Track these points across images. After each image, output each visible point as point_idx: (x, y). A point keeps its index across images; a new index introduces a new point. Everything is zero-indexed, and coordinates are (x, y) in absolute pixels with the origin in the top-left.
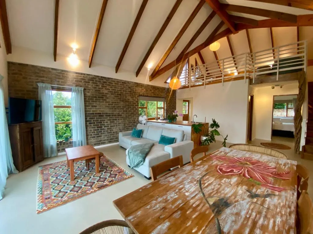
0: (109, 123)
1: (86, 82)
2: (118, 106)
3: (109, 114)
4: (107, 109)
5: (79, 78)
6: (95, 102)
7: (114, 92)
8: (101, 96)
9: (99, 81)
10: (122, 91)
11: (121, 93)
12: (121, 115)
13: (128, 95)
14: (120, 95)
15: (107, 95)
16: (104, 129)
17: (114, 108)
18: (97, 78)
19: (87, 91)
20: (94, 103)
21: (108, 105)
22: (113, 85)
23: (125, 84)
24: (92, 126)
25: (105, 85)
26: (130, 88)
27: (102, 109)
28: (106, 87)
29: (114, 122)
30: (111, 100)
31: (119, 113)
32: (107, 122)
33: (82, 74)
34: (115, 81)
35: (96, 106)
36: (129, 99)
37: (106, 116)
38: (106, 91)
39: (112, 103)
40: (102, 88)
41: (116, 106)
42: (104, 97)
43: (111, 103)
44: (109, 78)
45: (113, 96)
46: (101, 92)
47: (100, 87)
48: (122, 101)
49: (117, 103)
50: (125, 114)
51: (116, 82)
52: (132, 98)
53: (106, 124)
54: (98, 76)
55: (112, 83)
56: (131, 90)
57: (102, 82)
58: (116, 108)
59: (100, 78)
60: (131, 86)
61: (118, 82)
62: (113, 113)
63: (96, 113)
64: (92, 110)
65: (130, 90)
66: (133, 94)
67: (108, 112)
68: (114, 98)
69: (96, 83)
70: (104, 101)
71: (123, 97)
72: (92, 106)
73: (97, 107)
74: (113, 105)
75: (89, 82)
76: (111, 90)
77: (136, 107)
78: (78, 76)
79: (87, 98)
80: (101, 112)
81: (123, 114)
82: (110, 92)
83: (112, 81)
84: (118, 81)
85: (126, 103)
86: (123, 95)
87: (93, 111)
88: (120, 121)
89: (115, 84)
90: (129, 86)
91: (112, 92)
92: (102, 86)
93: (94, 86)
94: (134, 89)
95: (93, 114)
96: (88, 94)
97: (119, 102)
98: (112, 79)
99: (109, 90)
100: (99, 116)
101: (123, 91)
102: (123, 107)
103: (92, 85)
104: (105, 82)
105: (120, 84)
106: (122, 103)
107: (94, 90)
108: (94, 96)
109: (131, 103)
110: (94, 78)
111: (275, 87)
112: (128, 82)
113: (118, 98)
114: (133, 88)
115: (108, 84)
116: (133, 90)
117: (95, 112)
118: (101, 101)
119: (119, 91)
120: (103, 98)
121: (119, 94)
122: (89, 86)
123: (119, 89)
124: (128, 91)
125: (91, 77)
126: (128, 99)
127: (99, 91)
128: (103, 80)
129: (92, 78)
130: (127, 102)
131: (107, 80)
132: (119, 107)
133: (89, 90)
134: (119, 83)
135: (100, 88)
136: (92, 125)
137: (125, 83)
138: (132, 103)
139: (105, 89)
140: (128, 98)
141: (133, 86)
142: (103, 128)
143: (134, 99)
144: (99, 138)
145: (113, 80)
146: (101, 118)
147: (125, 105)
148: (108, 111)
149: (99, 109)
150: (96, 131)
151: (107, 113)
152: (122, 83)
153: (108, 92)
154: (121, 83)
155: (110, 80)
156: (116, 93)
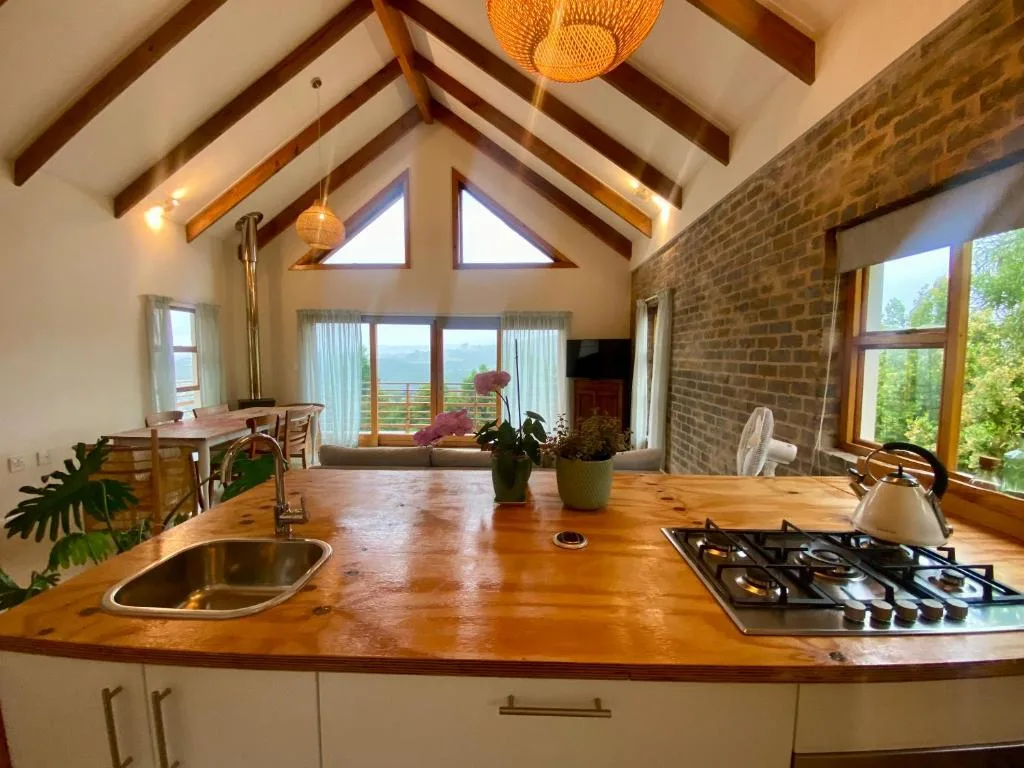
0: (702, 419)
1: (678, 265)
2: (727, 339)
3: (704, 377)
4: (702, 357)
6: (685, 329)
7: (723, 269)
9: (695, 245)
11: (742, 261)
14: (738, 275)
16: (692, 441)
18: (693, 233)
19: (677, 294)
20: (684, 333)
21: (704, 339)
22: (720, 238)
24: (677, 418)
25: (705, 252)
26: (778, 204)
27: (694, 356)
28: (706, 257)
30: (714, 315)
32: (698, 416)
33: (673, 242)
35: (685, 346)
39: (714, 324)
40: (699, 270)
44: (713, 212)
46: (696, 286)
47: (696, 266)
49: (724, 326)
50: (747, 387)
52: (784, 270)
53: (697, 420)
54: (694, 225)
55: (720, 228)
56: (785, 213)
59: (697, 227)
62: (711, 378)
63: (684, 374)
64: (679, 360)
65: (775, 222)
67: (704, 371)
69: (691, 256)
70: (699, 323)
72: (681, 347)
76: (715, 267)
77: (805, 335)
79: (676, 319)
80: (692, 370)
83: (720, 216)
84: (737, 196)
87: (681, 364)
89: (728, 222)
92: (699, 261)
93: (686, 271)
95: (680, 374)
98: (720, 204)
99: (712, 264)
100: (688, 383)
101: (750, 244)
107: (686, 287)
108: (685, 306)
109: (773, 314)
110: (687, 240)
113: (729, 295)
116: (796, 207)
117: (682, 369)
118: (695, 322)
120: (697, 308)
121: (734, 270)
125: (684, 238)
126: (765, 289)
128: (701, 230)
129: (685, 243)
131: (709, 224)
132: (729, 344)
135: (694, 272)
136: (677, 412)
137: (759, 189)
138: (780, 308)
143: (797, 273)
145: (723, 205)
146: (690, 394)
148: (704, 366)
149: (688, 355)
150: (680, 440)
151: (701, 377)
155: (716, 215)
156: (727, 273)
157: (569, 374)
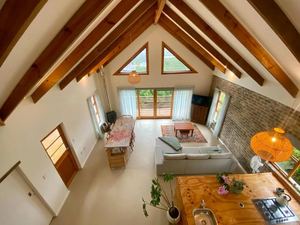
1: (234, 91)
2: (248, 124)
3: (238, 126)
4: (238, 121)
5: (232, 87)
6: (234, 110)
7: (251, 108)
8: (238, 107)
9: (243, 93)
10: (260, 112)
11: (258, 113)
12: (246, 136)
13: (266, 120)
14: (256, 114)
15: (243, 108)
17: (244, 124)
18: (243, 89)
19: (233, 99)
21: (240, 118)
22: (253, 100)
23: (269, 104)
24: (226, 127)
25: (246, 98)
26: (274, 111)
28: (246, 100)
29: (238, 137)
30: (245, 116)
31: (246, 133)
32: (233, 132)
33: (234, 84)
34: (256, 96)
35: (232, 114)
36: (265, 126)
37: (235, 126)
38: (244, 104)
40: (242, 100)
41: (246, 124)
42: (241, 109)
43: (243, 118)
44: (252, 92)
45: (247, 111)
46: (240, 103)
47: (242, 98)
48: (255, 122)
49: (248, 121)
51: (257, 98)
54: (243, 88)
55: (253, 98)
56: (275, 115)
57: (245, 94)
58: (245, 125)
59: (245, 89)
60: (277, 110)
61: (261, 98)
62: (241, 128)
63: (230, 119)
64: (229, 115)
65: (271, 114)
66: (274, 122)
68: (248, 114)
69: (240, 94)
70: (239, 113)
71: (258, 119)
72: (231, 112)
73: (233, 115)
74: (244, 121)
75: (236, 92)
76: (249, 105)
78: (231, 85)
79: (231, 104)
80: (234, 121)
81: (248, 137)
82: (247, 106)
83: (254, 95)
84: (261, 96)
85: (258, 128)
86: (259, 116)
87: (230, 116)
88: (244, 141)
89: (256, 99)
90: (273, 108)
91: (249, 107)
92: (243, 98)
93: (237, 96)
94: (281, 117)
96: (232, 102)
97: (251, 121)
98: (255, 92)
99: (247, 104)
100: (231, 123)
101: (262, 111)
102: (252, 129)
103: (237, 95)
104: (247, 95)
105: (262, 102)
106: (254, 125)
107: (236, 100)
108: (235, 105)
110: (240, 89)
112: (275, 102)
113: (251, 116)
114: (279, 114)
115: (249, 97)
116: (278, 117)
118: (237, 111)
119: (257, 109)
120: (239, 109)
121: (255, 112)
122: (235, 95)
123: (257, 107)
124: (268, 115)
125: (238, 87)
126: (263, 125)
127: (240, 101)
128: (246, 91)
129: (238, 89)
130: (260, 128)
131: (249, 93)
132: (248, 126)
133: (234, 98)
134: (261, 100)
135: (240, 99)
137: (269, 102)
139: (244, 102)
140: (264, 123)
141: (281, 111)
142: (230, 134)
145: (256, 94)
146: (232, 126)
147: (256, 129)
148: (238, 124)
149: (233, 117)
150: (226, 132)
151: (237, 125)
152: (266, 100)
153: (245, 105)
154: (264, 101)
155: (253, 93)
156: (252, 111)
157: (192, 103)
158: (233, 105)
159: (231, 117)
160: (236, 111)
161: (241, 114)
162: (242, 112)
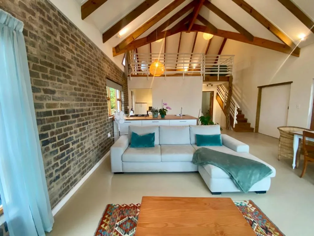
0: (79, 133)
2: (87, 93)
3: (77, 111)
6: (52, 78)
7: (81, 62)
8: (61, 65)
10: (90, 64)
13: (96, 74)
15: (70, 65)
16: (72, 150)
17: (82, 98)
20: (50, 81)
21: (74, 91)
22: (77, 45)
23: (92, 50)
24: (51, 150)
25: (66, 39)
27: (66, 100)
31: (89, 109)
32: (75, 132)
34: (80, 37)
35: (53, 92)
36: (98, 82)
37: (73, 117)
38: (68, 56)
39: (80, 85)
40: (62, 45)
41: (85, 93)
42: (67, 69)
43: (78, 86)
45: (79, 69)
46: (61, 54)
48: (91, 84)
49: (85, 88)
50: (96, 110)
51: (82, 41)
52: (100, 79)
53: (74, 135)
55: (76, 39)
57: (61, 29)
58: (85, 97)
59: (56, 13)
60: (98, 57)
61: (84, 41)
62: (82, 110)
63: (55, 112)
64: (45, 103)
66: (100, 72)
67: (76, 108)
68: (81, 75)
70: (68, 80)
71: (92, 76)
72: (46, 91)
73: (57, 95)
74: (82, 92)
75: (33, 14)
76: (76, 56)
77: (105, 97)
80: (65, 109)
81: (93, 111)
82: (75, 59)
83: (76, 34)
84: (84, 38)
86: (91, 71)
87: (49, 106)
88: (92, 126)
90: (96, 56)
91: (78, 61)
92: (61, 39)
94: (102, 65)
95: (49, 113)
96: (34, 52)
97: (88, 84)
100: (62, 118)
102: (92, 95)
103: (41, 27)
104: (65, 31)
105: (87, 48)
106: (91, 88)
107: (46, 44)
109: (100, 89)
110: (44, 6)
111: (209, 85)
113: (86, 76)
114: (100, 62)
115: (71, 38)
117: (52, 110)
118: (62, 78)
119: (87, 61)
120: (64, 70)
121: (87, 67)
122: (34, 26)
123: (86, 58)
124: (96, 66)
127: (57, 48)
130: (96, 88)
131: (68, 27)
132: (88, 95)
133: (35, 37)
134: (86, 45)
136: (50, 145)
139: (67, 49)
140: (97, 79)
141: (100, 58)
142: (71, 146)
143: (103, 82)
144: (67, 174)
145: (77, 32)
146: (66, 124)
147: (95, 93)
148: (75, 105)
150: (59, 161)
151: (74, 111)
153: (72, 58)
155: (73, 30)
156: (83, 65)
158: (42, 63)
159: (55, 105)
160: (59, 80)
161: (72, 80)
162: (72, 77)
